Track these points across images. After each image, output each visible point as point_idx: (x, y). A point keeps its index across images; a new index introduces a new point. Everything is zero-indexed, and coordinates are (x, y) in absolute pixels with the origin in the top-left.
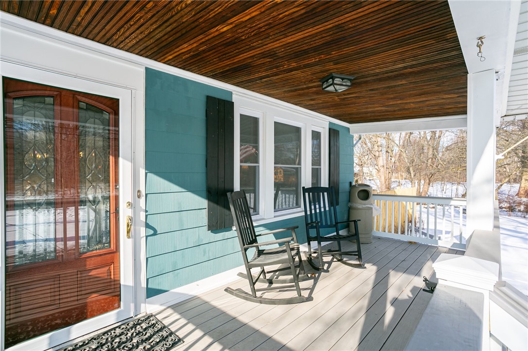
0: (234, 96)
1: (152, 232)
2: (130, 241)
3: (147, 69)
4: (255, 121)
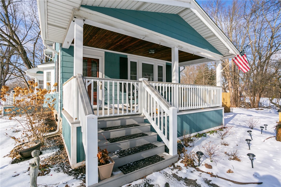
0: (128, 56)
1: (106, 89)
2: (101, 90)
3: (105, 52)
4: (136, 63)
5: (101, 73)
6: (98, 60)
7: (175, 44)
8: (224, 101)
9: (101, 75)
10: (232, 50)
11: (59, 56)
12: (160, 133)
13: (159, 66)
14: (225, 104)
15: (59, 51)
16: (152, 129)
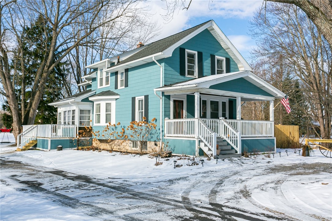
5: (185, 111)
6: (183, 101)
7: (238, 96)
8: (290, 136)
9: (185, 112)
10: (280, 94)
11: (161, 100)
12: (233, 145)
13: (222, 102)
14: (292, 138)
15: (161, 97)
16: (228, 144)
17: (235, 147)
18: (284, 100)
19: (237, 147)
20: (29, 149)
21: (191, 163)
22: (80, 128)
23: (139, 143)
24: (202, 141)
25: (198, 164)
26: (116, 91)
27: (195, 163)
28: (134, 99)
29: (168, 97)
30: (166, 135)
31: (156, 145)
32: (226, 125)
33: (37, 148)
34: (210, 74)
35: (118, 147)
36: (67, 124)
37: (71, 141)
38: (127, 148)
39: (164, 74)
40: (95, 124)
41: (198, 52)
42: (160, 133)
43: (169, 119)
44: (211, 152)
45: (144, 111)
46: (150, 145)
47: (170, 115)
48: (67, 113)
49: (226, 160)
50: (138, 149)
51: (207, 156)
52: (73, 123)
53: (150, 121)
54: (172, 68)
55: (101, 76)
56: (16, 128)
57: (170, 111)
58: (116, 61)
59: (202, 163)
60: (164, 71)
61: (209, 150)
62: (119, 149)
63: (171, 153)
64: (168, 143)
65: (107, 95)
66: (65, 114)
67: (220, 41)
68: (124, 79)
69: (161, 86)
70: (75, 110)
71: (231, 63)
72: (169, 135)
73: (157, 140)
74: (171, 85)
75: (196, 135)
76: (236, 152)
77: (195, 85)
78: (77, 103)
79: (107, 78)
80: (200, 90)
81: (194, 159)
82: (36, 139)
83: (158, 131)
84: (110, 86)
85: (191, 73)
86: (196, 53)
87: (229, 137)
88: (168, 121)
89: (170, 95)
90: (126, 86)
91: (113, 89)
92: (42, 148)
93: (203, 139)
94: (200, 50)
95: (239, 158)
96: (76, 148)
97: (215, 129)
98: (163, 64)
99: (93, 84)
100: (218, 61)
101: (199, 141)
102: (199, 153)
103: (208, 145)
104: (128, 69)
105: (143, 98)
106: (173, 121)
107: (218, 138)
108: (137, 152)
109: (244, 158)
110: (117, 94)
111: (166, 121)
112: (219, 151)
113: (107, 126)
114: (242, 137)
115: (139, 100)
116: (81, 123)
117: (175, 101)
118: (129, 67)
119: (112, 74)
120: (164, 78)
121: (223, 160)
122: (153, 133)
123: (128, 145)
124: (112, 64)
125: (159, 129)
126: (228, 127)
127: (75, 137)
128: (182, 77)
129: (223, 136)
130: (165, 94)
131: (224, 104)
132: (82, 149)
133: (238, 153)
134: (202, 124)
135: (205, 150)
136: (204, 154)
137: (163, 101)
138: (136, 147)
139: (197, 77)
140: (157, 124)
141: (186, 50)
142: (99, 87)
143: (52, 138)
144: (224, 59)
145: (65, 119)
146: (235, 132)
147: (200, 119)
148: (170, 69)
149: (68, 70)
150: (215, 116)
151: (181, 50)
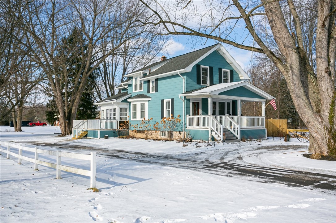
6: (199, 103)
7: (239, 99)
8: (280, 127)
9: (200, 111)
10: (269, 97)
11: (184, 102)
12: (235, 134)
13: (228, 103)
14: (282, 129)
15: (184, 100)
16: (232, 133)
17: (236, 135)
18: (272, 101)
19: (237, 135)
20: (82, 138)
21: (206, 144)
22: (120, 122)
23: (167, 133)
24: (214, 131)
25: (211, 145)
26: (148, 95)
27: (209, 145)
28: (162, 101)
29: (189, 100)
30: (188, 127)
31: (180, 134)
32: (230, 120)
33: (88, 137)
34: (219, 83)
35: (151, 136)
36: (109, 119)
37: (114, 132)
38: (158, 136)
39: (185, 84)
40: (132, 119)
41: (210, 67)
42: (183, 126)
43: (190, 115)
44: (220, 138)
45: (170, 110)
46: (176, 134)
47: (190, 113)
48: (109, 111)
49: (230, 143)
50: (167, 137)
51: (217, 141)
52: (115, 118)
53: (175, 117)
54: (191, 79)
55: (135, 83)
56: (62, 122)
57: (190, 110)
58: (148, 73)
59: (214, 145)
60: (185, 81)
61: (219, 136)
62: (151, 137)
63: (191, 139)
64: (189, 132)
65: (142, 98)
66: (107, 112)
67: (226, 58)
68: (155, 86)
69: (184, 92)
70: (116, 109)
71: (234, 73)
72: (190, 127)
73: (181, 130)
74: (191, 92)
75: (209, 127)
76: (237, 138)
77: (209, 93)
78: (118, 103)
79: (141, 85)
80: (212, 96)
81: (208, 142)
82: (87, 130)
83: (182, 124)
84: (144, 91)
85: (205, 82)
86: (208, 67)
87: (232, 128)
88: (189, 117)
89: (190, 99)
90: (157, 91)
91: (146, 93)
92: (93, 137)
93: (214, 129)
94: (211, 66)
95: (239, 142)
96: (118, 137)
97: (223, 123)
98: (185, 77)
99: (129, 88)
100: (224, 72)
101: (212, 131)
102: (212, 139)
103: (218, 133)
104: (158, 79)
105: (170, 100)
106: (192, 117)
107: (224, 129)
108: (166, 139)
109: (242, 142)
110: (149, 97)
111: (187, 117)
112: (225, 137)
113: (142, 121)
114: (241, 128)
115: (167, 102)
116: (121, 118)
117: (193, 103)
118: (158, 78)
119: (145, 82)
120: (185, 87)
121: (228, 143)
122: (178, 125)
123: (158, 134)
124: (145, 75)
125: (183, 123)
126: (232, 121)
127: (117, 129)
128: (198, 86)
129: (228, 127)
130: (187, 98)
131: (229, 104)
132: (123, 138)
133: (238, 139)
134: (213, 119)
135: (216, 137)
136: (215, 140)
137: (186, 103)
138: (164, 136)
139: (209, 85)
140: (181, 119)
141: (201, 66)
142: (134, 91)
143: (100, 130)
144: (229, 71)
145: (107, 116)
146: (236, 125)
147: (212, 115)
148: (190, 80)
149: (98, 74)
150: (222, 113)
151: (198, 66)
